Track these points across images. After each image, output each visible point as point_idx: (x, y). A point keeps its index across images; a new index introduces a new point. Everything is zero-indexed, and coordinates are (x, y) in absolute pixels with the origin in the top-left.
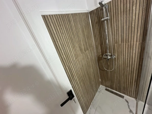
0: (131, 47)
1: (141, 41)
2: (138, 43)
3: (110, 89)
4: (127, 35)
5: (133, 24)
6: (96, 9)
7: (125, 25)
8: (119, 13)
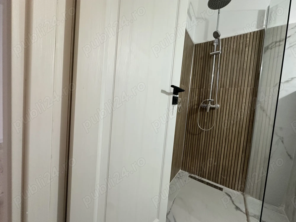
0: (240, 93)
1: (252, 87)
2: (249, 89)
3: (197, 177)
4: (238, 77)
5: (245, 65)
6: (205, 43)
7: (236, 65)
8: (231, 51)
